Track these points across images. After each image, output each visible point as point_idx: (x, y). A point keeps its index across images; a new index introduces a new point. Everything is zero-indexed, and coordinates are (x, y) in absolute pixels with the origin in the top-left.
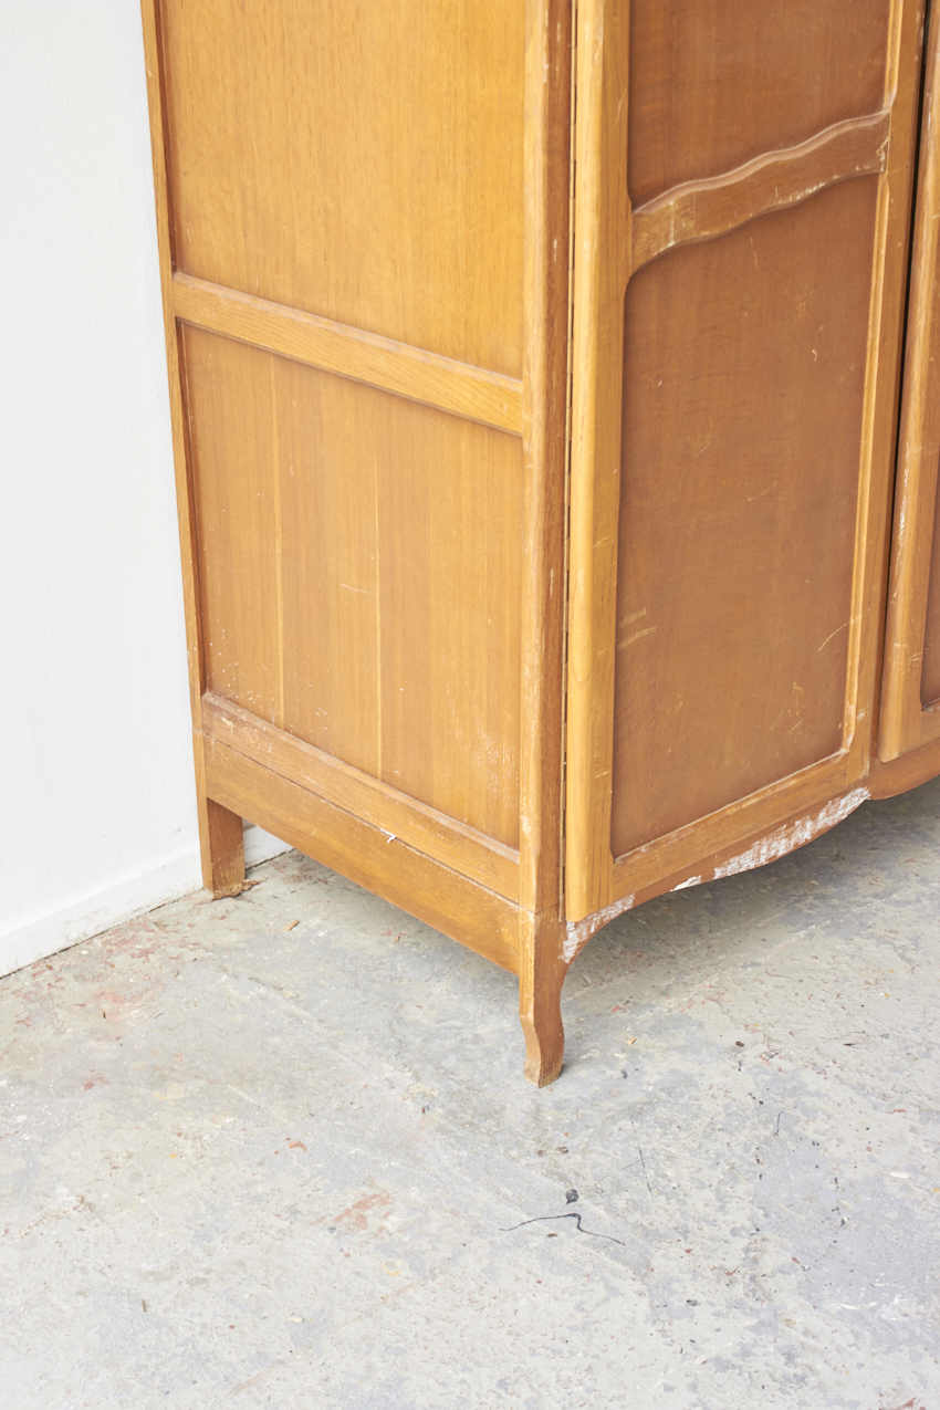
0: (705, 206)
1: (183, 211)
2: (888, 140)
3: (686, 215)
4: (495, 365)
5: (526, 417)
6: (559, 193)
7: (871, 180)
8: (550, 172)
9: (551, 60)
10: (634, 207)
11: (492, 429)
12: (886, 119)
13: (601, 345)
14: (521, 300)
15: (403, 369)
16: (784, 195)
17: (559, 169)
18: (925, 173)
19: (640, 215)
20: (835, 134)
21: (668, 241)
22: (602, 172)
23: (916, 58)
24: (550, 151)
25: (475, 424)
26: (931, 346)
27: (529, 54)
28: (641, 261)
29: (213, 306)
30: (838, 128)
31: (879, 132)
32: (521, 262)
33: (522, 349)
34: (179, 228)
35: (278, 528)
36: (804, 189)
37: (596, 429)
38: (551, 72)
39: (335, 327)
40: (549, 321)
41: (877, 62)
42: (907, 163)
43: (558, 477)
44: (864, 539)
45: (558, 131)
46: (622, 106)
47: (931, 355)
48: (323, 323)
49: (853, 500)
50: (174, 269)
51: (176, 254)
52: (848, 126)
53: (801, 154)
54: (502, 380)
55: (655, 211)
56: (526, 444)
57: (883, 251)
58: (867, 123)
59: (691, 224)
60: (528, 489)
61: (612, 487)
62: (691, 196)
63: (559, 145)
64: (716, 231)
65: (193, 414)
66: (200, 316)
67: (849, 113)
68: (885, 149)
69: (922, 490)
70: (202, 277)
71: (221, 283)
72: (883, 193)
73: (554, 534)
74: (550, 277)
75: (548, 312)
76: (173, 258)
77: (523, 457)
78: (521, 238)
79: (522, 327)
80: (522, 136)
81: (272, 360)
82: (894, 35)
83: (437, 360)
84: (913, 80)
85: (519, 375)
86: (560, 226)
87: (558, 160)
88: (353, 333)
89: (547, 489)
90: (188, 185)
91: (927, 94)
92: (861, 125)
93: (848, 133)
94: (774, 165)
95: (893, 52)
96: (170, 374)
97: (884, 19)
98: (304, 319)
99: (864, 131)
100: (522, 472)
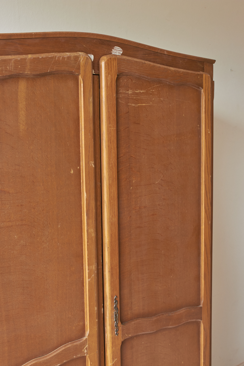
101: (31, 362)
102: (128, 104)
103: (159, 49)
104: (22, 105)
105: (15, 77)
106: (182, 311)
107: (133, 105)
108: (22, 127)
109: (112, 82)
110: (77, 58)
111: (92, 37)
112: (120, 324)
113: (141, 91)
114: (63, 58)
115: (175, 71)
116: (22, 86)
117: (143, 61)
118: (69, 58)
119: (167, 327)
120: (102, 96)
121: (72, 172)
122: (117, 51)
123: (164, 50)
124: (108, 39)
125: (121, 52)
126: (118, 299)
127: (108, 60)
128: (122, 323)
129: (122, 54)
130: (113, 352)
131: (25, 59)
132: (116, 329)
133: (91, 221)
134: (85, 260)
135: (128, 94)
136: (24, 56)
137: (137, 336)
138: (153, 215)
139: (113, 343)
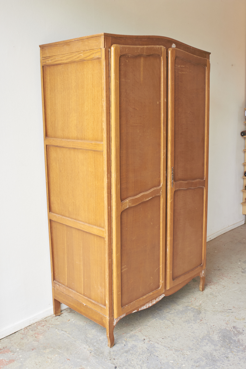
0: (133, 201)
1: (51, 203)
2: (162, 190)
3: (130, 203)
4: (100, 226)
5: (105, 235)
6: (110, 200)
7: (159, 196)
8: (108, 196)
9: (108, 180)
10: (121, 202)
11: (100, 237)
12: (161, 187)
13: (117, 223)
14: (104, 216)
15: (86, 227)
16: (146, 199)
17: (109, 196)
18: (168, 195)
19: (122, 203)
20: (153, 190)
21: (127, 206)
22: (116, 196)
23: (165, 178)
24: (108, 193)
25: (97, 236)
26: (171, 222)
27: (104, 179)
28: (123, 210)
29: (56, 217)
31: (160, 189)
32: (104, 210)
33: (104, 224)
34: (51, 205)
35: (66, 253)
36: (149, 198)
37: (117, 236)
38: (108, 181)
39: (75, 221)
40: (108, 219)
41: (159, 179)
42: (165, 194)
43: (110, 244)
44: (161, 253)
45: (109, 190)
46: (119, 186)
47: (171, 223)
48: (73, 220)
49: (159, 247)
50: (50, 212)
51: (50, 209)
52: (155, 188)
53: (148, 193)
54: (101, 229)
55: (125, 202)
56: (105, 239)
57: (162, 207)
58: (158, 188)
59: (131, 204)
60: (106, 246)
61: (119, 245)
62: (131, 200)
63: (109, 192)
64: (135, 205)
65: (52, 234)
66: (53, 219)
67: (155, 186)
68: (161, 192)
69: (170, 245)
70: (54, 213)
71: (57, 214)
72: (161, 198)
73: (110, 253)
74: (108, 212)
75: (108, 218)
76: (50, 210)
77: (105, 241)
78: (104, 207)
79: (104, 220)
80: (104, 191)
81: (65, 226)
82: (162, 175)
83: (91, 226)
84: (165, 181)
85: (104, 228)
86: (110, 204)
87: (109, 194)
88: (78, 221)
89: (109, 246)
90: (52, 198)
91: (167, 183)
92: (157, 188)
93: (155, 190)
94: (144, 195)
95: (162, 177)
96: (49, 228)
97: (160, 172)
98: (70, 219)
99: (158, 189)
100: (105, 243)
101: (142, 194)
102: (179, 72)
103: (189, 46)
104: (142, 69)
105: (140, 56)
106: (197, 180)
107: (180, 73)
108: (142, 79)
109: (173, 60)
110: (161, 48)
111: (165, 39)
112: (174, 182)
113: (183, 66)
114: (157, 48)
115: (196, 57)
116: (142, 60)
117: (185, 52)
118: (158, 48)
119: (191, 188)
120: (169, 67)
121: (158, 103)
122: (174, 46)
123: (191, 47)
124: (171, 40)
125: (175, 47)
126: (173, 169)
127: (172, 50)
128: (175, 181)
129: (176, 47)
130: (171, 196)
131: (144, 48)
132: (172, 184)
133: (164, 128)
134: (162, 147)
135: (178, 67)
136: (143, 46)
137: (180, 190)
138: (187, 129)
139: (171, 191)
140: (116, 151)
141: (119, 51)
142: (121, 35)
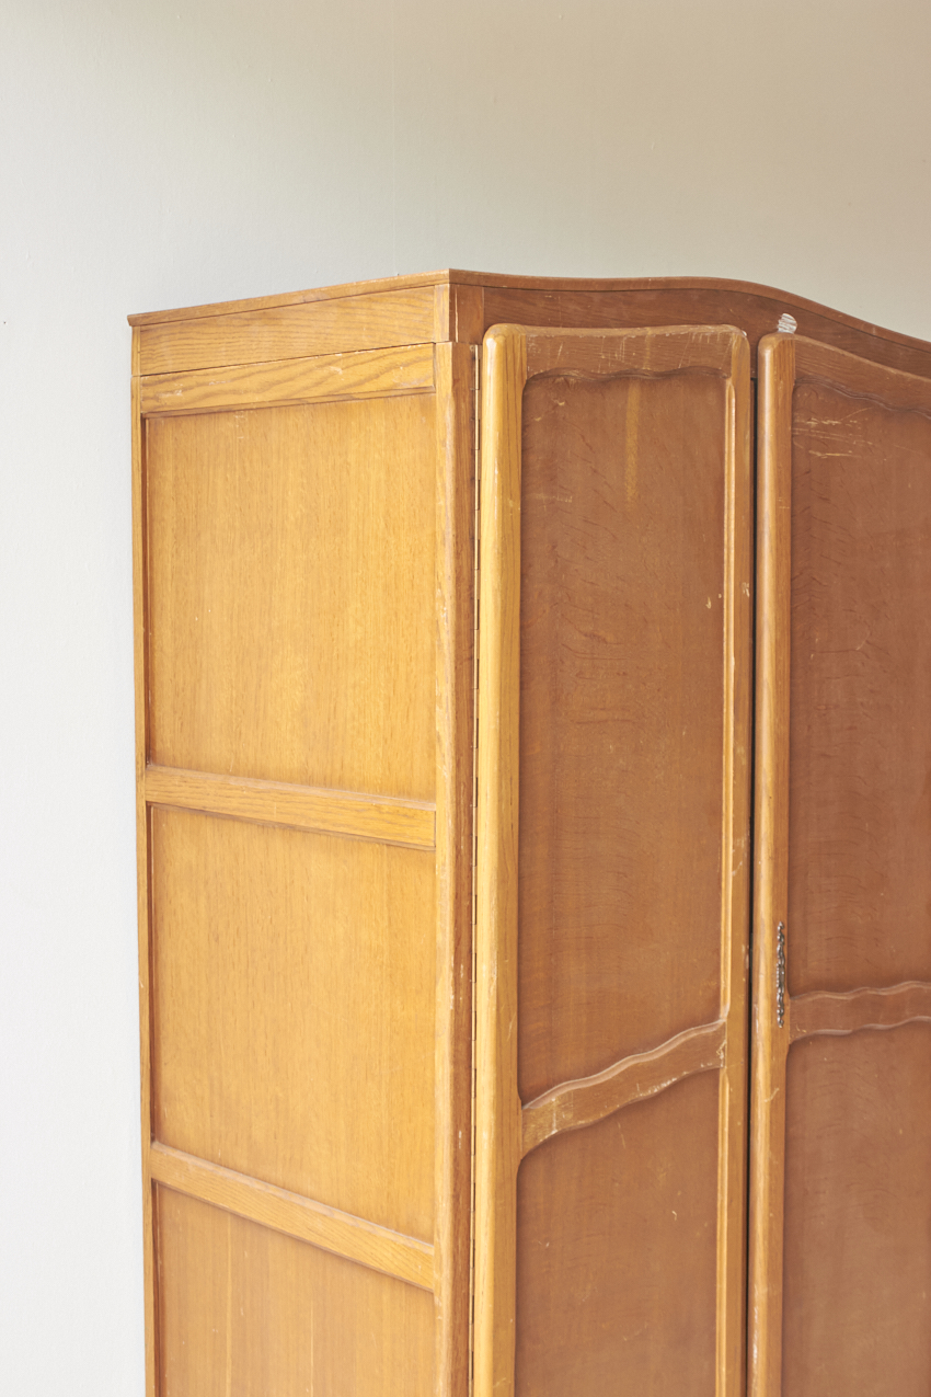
0: (581, 1101)
1: (163, 1094)
2: (725, 1042)
3: (566, 1109)
4: (410, 1230)
5: (436, 1276)
6: (463, 1095)
7: (714, 1073)
8: (456, 1078)
9: (456, 993)
10: (523, 1104)
11: (408, 1285)
12: (723, 1027)
13: (498, 1216)
14: (432, 1178)
15: (337, 1231)
16: (644, 1089)
17: (463, 1076)
18: (756, 1066)
19: (528, 1110)
20: (683, 1040)
21: (551, 1128)
22: (497, 1079)
23: (744, 980)
24: (455, 1062)
25: (394, 1279)
26: (770, 1204)
27: (438, 988)
28: (530, 1147)
29: (182, 1171)
30: (684, 1035)
31: (718, 1036)
32: (433, 1148)
33: (433, 1219)
34: (159, 1107)
35: (229, 1361)
36: (660, 1083)
37: (495, 1286)
38: (456, 1001)
39: (281, 1193)
40: (456, 1197)
41: (713, 984)
42: (742, 1060)
43: (463, 1330)
44: (724, 1369)
45: (462, 1046)
46: (512, 1026)
47: (771, 1211)
48: (272, 1190)
49: (712, 1335)
50: (153, 1139)
51: (155, 1126)
52: (693, 1033)
53: (656, 1057)
54: (417, 1244)
55: (541, 1106)
56: (436, 1299)
57: (726, 1129)
58: (708, 1030)
59: (570, 1116)
60: (438, 1338)
61: (509, 1335)
62: (569, 1093)
63: (463, 1057)
64: (590, 1120)
65: (162, 1259)
66: (171, 1179)
67: (694, 1023)
68: (724, 1050)
69: (770, 1325)
70: (175, 1147)
71: (190, 1153)
72: (724, 1084)
73: (460, 1376)
74: (456, 1161)
75: (455, 1190)
76: (153, 1130)
77: (434, 1310)
78: (433, 1129)
79: (433, 1201)
80: (434, 1049)
81: (229, 1218)
82: (726, 963)
83: (364, 1225)
84: (742, 996)
85: (431, 1240)
86: (464, 1120)
87: (462, 1069)
88: (296, 1199)
89: (454, 1338)
90: (167, 1073)
91: (754, 1006)
92: (703, 1032)
93: (693, 1039)
94: (636, 1066)
95: (726, 976)
96: (145, 1225)
97: (718, 951)
98: (257, 1185)
99: (706, 1037)
100: (434, 1322)
101: (625, 1062)
102: (811, 452)
103: (862, 322)
104: (631, 441)
105: (622, 378)
106: (904, 987)
107: (819, 454)
108: (631, 492)
109: (785, 395)
110: (726, 337)
111: (745, 290)
112: (787, 1000)
113: (834, 423)
114: (705, 338)
115: (896, 375)
116: (634, 395)
117: (840, 351)
118: (714, 336)
119: (872, 1025)
120: (763, 429)
121: (709, 605)
122: (787, 324)
123: (870, 326)
124: (772, 296)
125: (795, 328)
126: (785, 932)
127: (779, 346)
128: (791, 995)
129: (796, 332)
130: (773, 1070)
131: (643, 337)
132: (779, 1007)
133: (740, 727)
134: (727, 823)
135: (808, 426)
136: (638, 332)
137: (815, 1038)
138: (851, 728)
139: (773, 1044)
140: (499, 852)
141: (525, 355)
142: (533, 280)
